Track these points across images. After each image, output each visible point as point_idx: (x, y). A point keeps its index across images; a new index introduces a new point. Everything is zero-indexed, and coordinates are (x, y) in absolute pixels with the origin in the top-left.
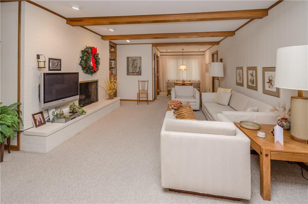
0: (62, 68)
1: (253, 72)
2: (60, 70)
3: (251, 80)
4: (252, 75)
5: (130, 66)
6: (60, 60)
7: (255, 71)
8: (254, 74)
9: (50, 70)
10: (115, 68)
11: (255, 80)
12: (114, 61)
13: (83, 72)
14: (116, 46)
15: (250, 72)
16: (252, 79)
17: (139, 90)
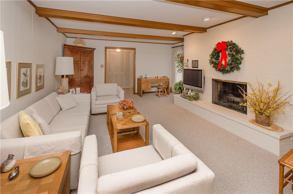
0: (198, 67)
1: (27, 70)
3: (23, 82)
4: (25, 75)
6: (198, 61)
7: (29, 69)
8: (28, 73)
9: (192, 67)
11: (29, 80)
15: (23, 70)
16: (25, 81)
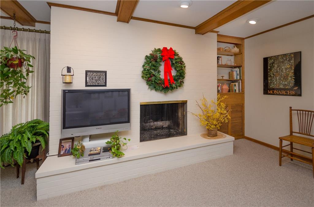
0: (107, 83)
2: (105, 86)
5: (270, 76)
6: (105, 72)
9: (87, 86)
10: (240, 81)
12: (237, 69)
13: (149, 88)
14: (244, 42)
17: (292, 132)
